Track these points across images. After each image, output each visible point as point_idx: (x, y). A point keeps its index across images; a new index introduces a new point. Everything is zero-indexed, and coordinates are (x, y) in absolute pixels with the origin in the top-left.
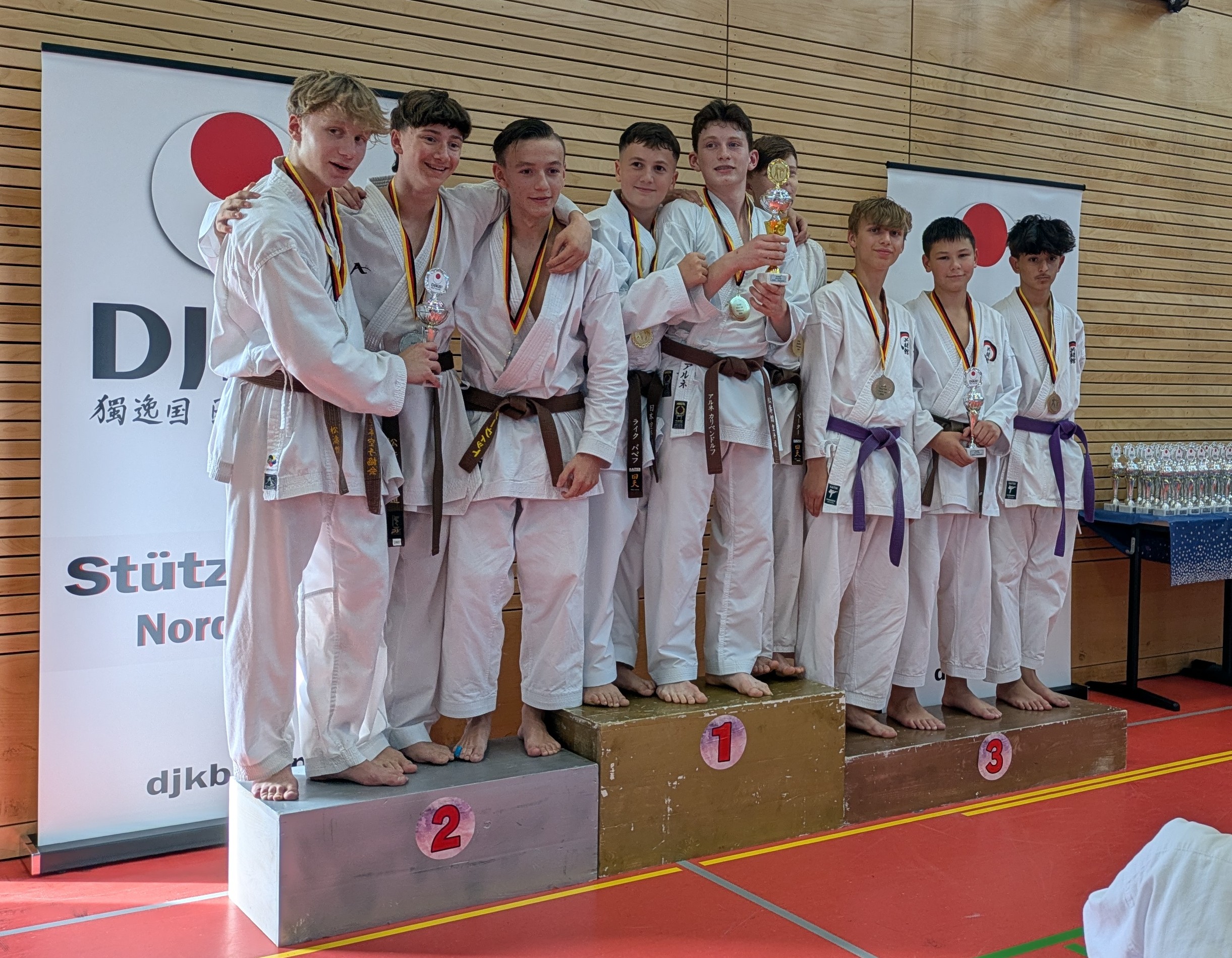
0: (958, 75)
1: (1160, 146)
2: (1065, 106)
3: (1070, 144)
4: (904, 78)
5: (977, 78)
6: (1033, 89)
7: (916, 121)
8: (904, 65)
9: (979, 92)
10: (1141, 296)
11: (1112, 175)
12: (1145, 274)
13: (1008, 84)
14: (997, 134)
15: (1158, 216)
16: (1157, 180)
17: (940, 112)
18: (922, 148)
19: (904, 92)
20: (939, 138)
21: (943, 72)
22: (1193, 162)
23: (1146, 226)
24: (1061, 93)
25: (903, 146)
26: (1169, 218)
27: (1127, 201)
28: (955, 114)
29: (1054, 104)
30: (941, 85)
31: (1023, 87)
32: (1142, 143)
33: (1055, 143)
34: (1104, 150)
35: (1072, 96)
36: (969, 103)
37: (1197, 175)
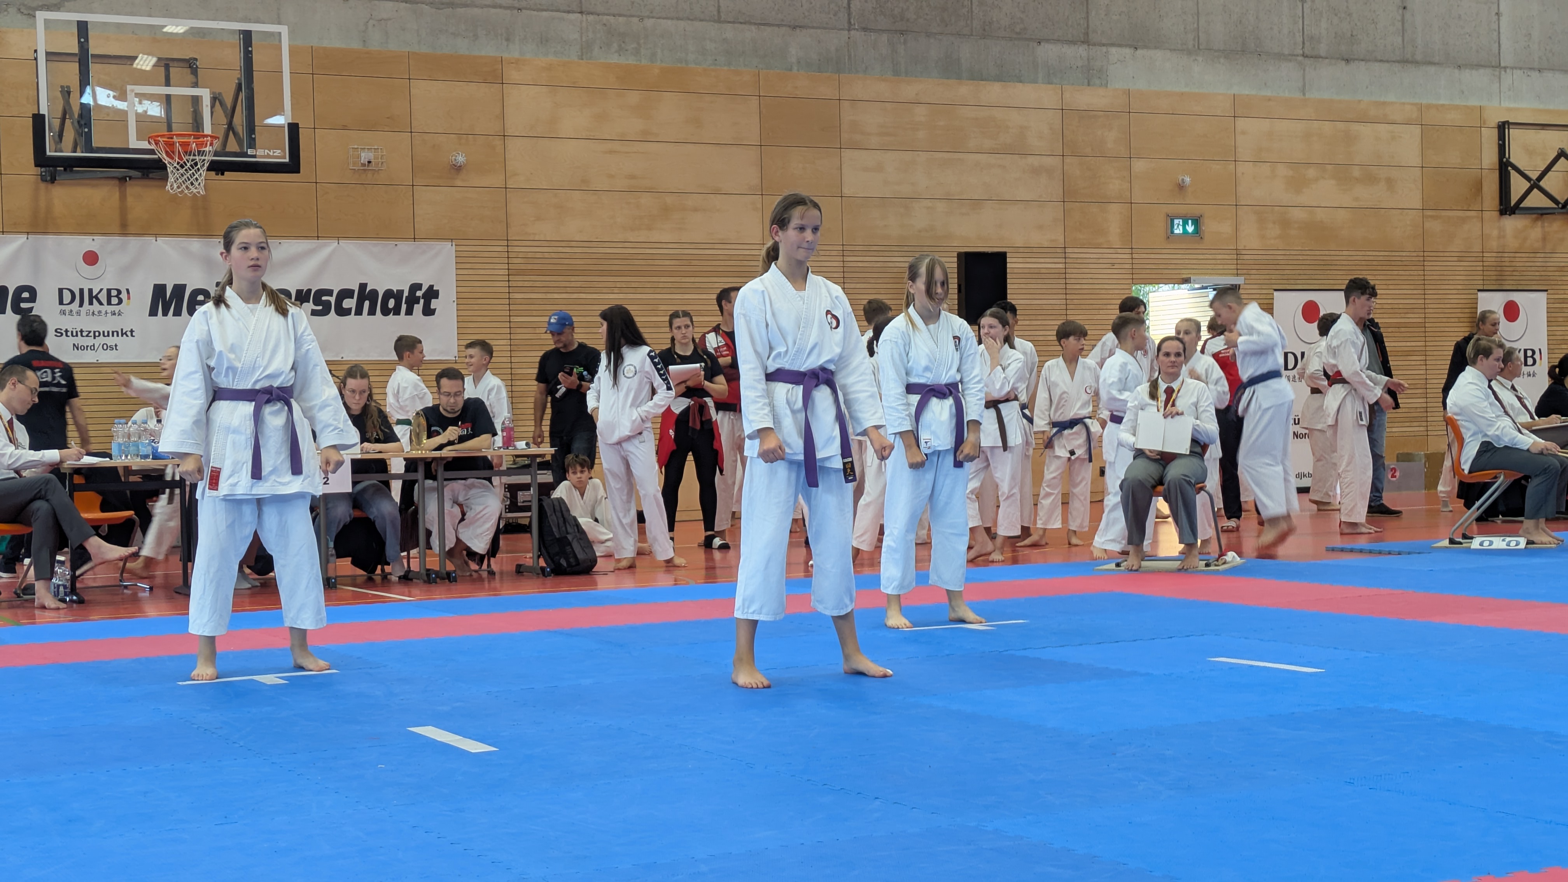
0: (1500, 255)
2: (1540, 260)
3: (1543, 273)
4: (1480, 259)
5: (1506, 255)
6: (1527, 255)
7: (1485, 273)
8: (1481, 254)
9: (1506, 259)
11: (1559, 283)
13: (1517, 255)
14: (1515, 273)
17: (1493, 269)
18: (1488, 282)
19: (1481, 264)
20: (1494, 278)
21: (1495, 255)
24: (1538, 255)
25: (1481, 282)
28: (1499, 269)
29: (1536, 260)
30: (1493, 259)
31: (1523, 255)
33: (1537, 274)
34: (1557, 273)
35: (1542, 255)
36: (1504, 264)
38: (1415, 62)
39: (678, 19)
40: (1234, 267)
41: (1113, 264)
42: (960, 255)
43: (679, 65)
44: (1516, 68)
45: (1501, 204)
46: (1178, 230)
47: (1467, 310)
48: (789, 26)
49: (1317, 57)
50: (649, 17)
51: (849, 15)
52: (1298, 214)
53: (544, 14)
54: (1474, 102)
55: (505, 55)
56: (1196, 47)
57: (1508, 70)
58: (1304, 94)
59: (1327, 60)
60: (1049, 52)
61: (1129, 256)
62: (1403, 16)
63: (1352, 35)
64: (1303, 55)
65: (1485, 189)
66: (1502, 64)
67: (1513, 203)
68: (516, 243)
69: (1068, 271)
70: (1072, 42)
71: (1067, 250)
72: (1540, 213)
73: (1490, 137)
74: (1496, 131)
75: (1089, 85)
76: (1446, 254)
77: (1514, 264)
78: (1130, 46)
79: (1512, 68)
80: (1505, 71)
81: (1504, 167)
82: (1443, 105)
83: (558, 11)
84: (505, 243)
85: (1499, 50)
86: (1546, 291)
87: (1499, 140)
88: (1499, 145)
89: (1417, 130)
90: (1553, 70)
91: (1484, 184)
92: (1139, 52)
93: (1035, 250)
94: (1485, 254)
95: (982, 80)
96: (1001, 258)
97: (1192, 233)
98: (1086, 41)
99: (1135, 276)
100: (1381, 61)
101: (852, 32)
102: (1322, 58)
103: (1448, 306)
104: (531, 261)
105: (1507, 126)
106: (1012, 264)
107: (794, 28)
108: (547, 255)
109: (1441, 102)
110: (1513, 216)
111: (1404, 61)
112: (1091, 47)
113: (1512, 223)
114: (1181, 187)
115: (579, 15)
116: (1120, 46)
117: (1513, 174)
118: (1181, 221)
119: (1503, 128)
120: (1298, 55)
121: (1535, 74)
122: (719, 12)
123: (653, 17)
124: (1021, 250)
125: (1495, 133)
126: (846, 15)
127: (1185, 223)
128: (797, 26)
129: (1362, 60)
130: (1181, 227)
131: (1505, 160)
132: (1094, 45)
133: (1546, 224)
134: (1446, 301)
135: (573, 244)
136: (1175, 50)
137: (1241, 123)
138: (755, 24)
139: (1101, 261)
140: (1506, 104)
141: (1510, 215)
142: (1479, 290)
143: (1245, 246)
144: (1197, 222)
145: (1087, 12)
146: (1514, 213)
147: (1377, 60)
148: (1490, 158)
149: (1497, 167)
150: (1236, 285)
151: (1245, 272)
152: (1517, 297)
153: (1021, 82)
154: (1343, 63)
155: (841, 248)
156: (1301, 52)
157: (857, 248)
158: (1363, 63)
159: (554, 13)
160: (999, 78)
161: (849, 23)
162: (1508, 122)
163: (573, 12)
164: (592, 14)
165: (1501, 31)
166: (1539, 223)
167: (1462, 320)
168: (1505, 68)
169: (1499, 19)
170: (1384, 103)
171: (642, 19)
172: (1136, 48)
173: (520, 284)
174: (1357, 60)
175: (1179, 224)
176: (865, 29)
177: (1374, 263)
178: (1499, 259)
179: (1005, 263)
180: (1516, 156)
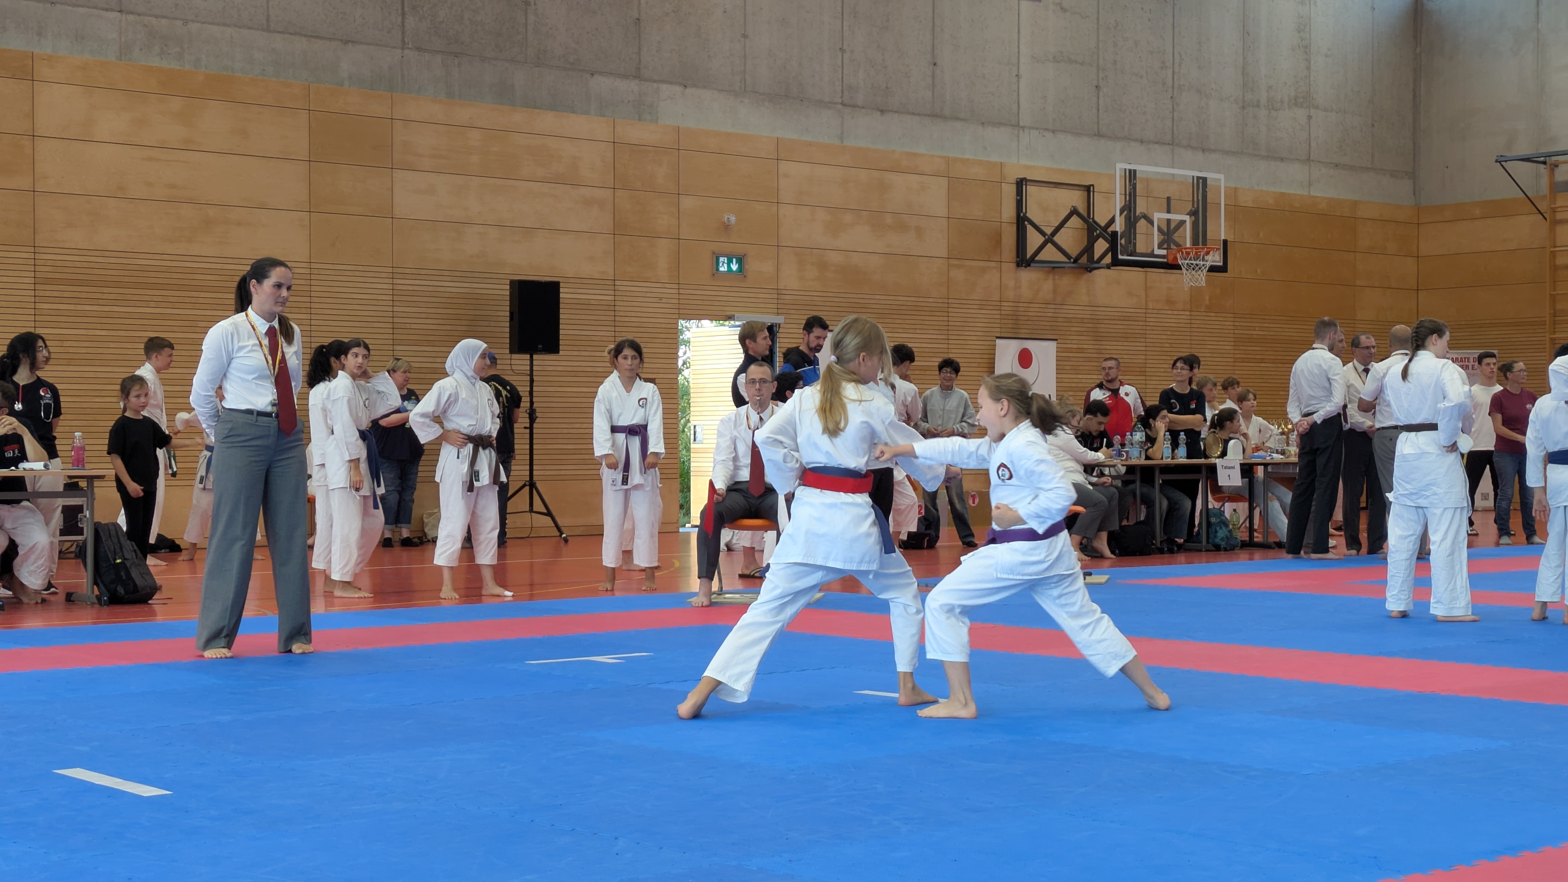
0: (1016, 304)
1: (1086, 321)
2: (1051, 311)
3: (1055, 323)
4: (998, 308)
5: (1021, 305)
6: (1040, 306)
7: (1003, 322)
8: (998, 304)
9: (1022, 309)
10: (1080, 376)
11: (1068, 333)
12: (1081, 368)
13: (1032, 305)
14: (1028, 322)
15: (1085, 346)
16: (1085, 333)
17: (1010, 317)
18: (1005, 330)
19: (999, 312)
20: (1010, 326)
21: (1011, 304)
22: (1098, 326)
23: (1081, 350)
24: (1050, 306)
25: (999, 330)
26: (1090, 347)
27: (1074, 342)
28: (1015, 317)
29: (1047, 310)
30: (1010, 309)
31: (1036, 305)
32: (1079, 320)
33: (1048, 324)
34: (1065, 324)
35: (1053, 306)
36: (1019, 314)
37: (1101, 330)
38: (944, 118)
39: (225, 25)
40: (775, 306)
41: (661, 299)
42: (512, 283)
43: (225, 73)
44: (1032, 128)
45: (1018, 256)
46: (723, 268)
47: (986, 356)
48: (341, 40)
49: (854, 106)
50: (193, 21)
51: (403, 33)
52: (835, 258)
53: (80, 10)
54: (995, 158)
55: (36, 51)
56: (743, 88)
57: (1026, 130)
58: (842, 142)
59: (864, 110)
60: (602, 84)
61: (676, 291)
62: (933, 72)
63: (887, 87)
64: (842, 104)
65: (1004, 241)
66: (1021, 124)
67: (1028, 256)
68: (43, 250)
69: (617, 303)
70: (625, 76)
71: (617, 283)
72: (1053, 267)
73: (1009, 191)
74: (1014, 187)
75: (640, 120)
76: (970, 302)
77: (1027, 314)
78: (680, 84)
79: (1030, 128)
80: (1023, 130)
81: (1022, 221)
82: (968, 160)
83: (96, 8)
84: (32, 249)
85: (1019, 110)
86: (1056, 340)
87: (1018, 194)
88: (1017, 199)
89: (944, 182)
90: (1065, 131)
91: (1003, 235)
92: (689, 91)
93: (585, 281)
94: (1003, 304)
95: (535, 108)
96: (554, 287)
97: (736, 272)
98: (637, 75)
99: (681, 311)
100: (913, 114)
101: (406, 51)
102: (859, 107)
103: (969, 351)
104: (59, 269)
105: (1024, 183)
106: (565, 294)
107: (346, 42)
108: (78, 264)
109: (966, 157)
110: (1028, 268)
111: (935, 116)
112: (642, 82)
113: (1027, 276)
114: (727, 227)
115: (119, 14)
116: (670, 83)
117: (1029, 228)
118: (726, 259)
119: (1021, 184)
120: (837, 103)
121: (1049, 135)
122: (268, 20)
123: (198, 22)
124: (572, 280)
125: (1013, 188)
126: (400, 33)
127: (730, 261)
128: (349, 41)
129: (896, 112)
130: (726, 265)
131: (1022, 214)
132: (646, 80)
133: (1057, 277)
134: (968, 347)
135: (107, 254)
136: (722, 90)
137: (784, 166)
138: (306, 36)
139: (649, 295)
140: (1023, 162)
141: (1026, 267)
142: (997, 338)
143: (785, 286)
144: (740, 261)
145: (640, 48)
146: (1029, 265)
147: (908, 113)
148: (1009, 212)
149: (1015, 221)
150: (776, 324)
151: (784, 311)
152: (1030, 345)
153: (574, 112)
154: (879, 113)
155: (390, 270)
156: (840, 100)
157: (408, 271)
158: (896, 115)
159: (91, 10)
160: (552, 107)
161: (403, 41)
162: (1025, 179)
163: (112, 10)
164: (132, 13)
165: (1021, 92)
166: (1051, 276)
167: (981, 365)
168: (1023, 128)
169: (1018, 81)
170: (915, 155)
171: (186, 22)
172: (685, 86)
173: (47, 294)
174: (891, 111)
175: (724, 262)
176: (419, 49)
177: (904, 308)
178: (1013, 309)
179: (558, 293)
180: (1033, 212)
